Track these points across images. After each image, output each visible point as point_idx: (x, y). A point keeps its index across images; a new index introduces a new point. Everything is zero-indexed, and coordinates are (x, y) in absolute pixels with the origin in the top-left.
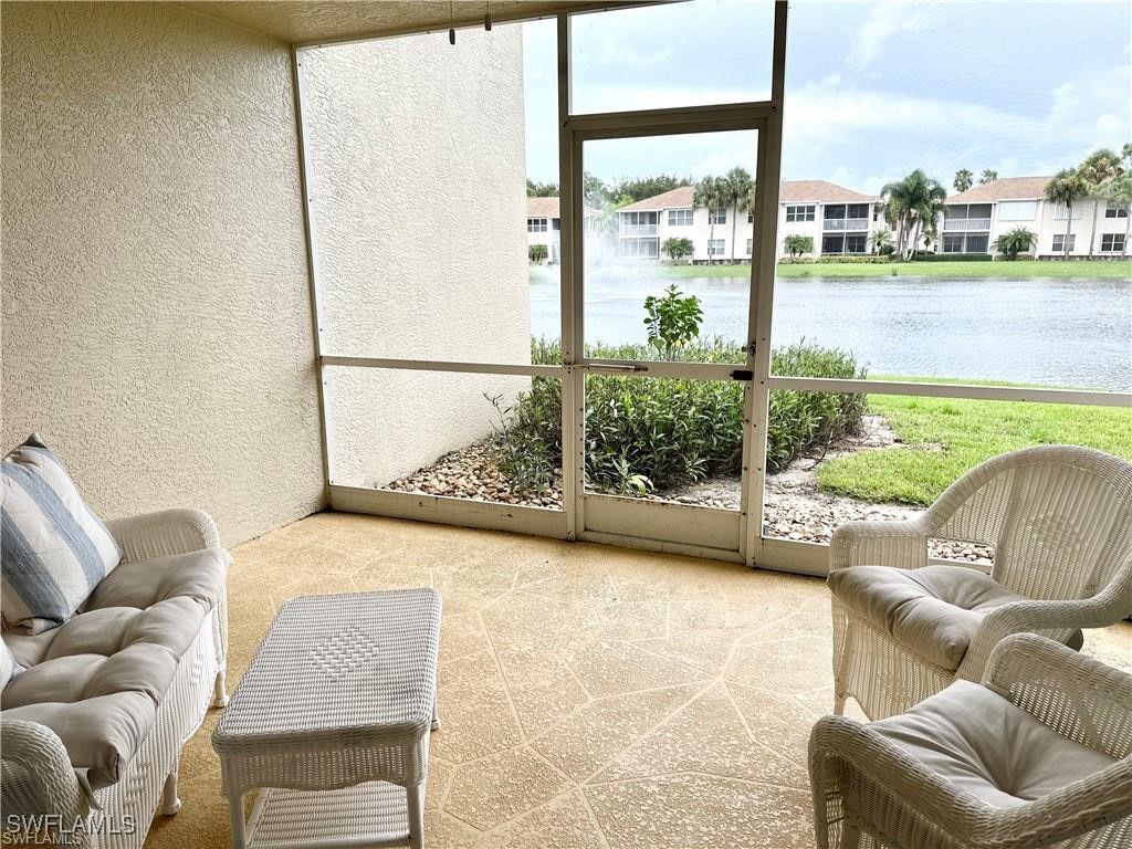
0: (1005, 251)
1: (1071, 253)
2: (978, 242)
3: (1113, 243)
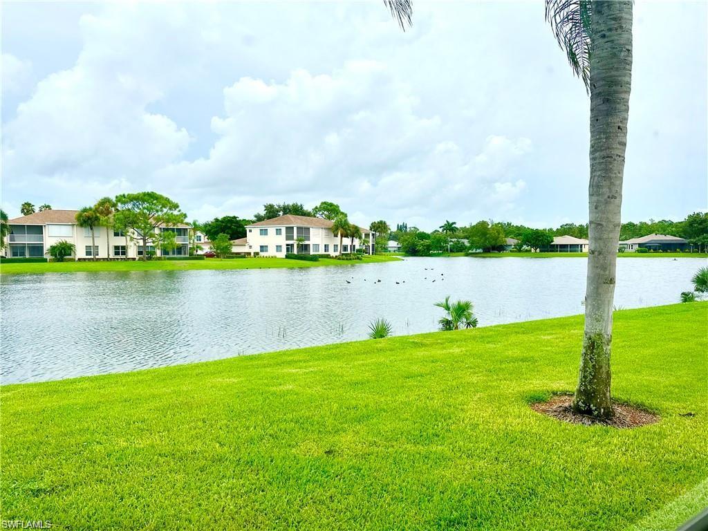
0: (56, 256)
1: (97, 257)
2: (37, 250)
3: (120, 250)
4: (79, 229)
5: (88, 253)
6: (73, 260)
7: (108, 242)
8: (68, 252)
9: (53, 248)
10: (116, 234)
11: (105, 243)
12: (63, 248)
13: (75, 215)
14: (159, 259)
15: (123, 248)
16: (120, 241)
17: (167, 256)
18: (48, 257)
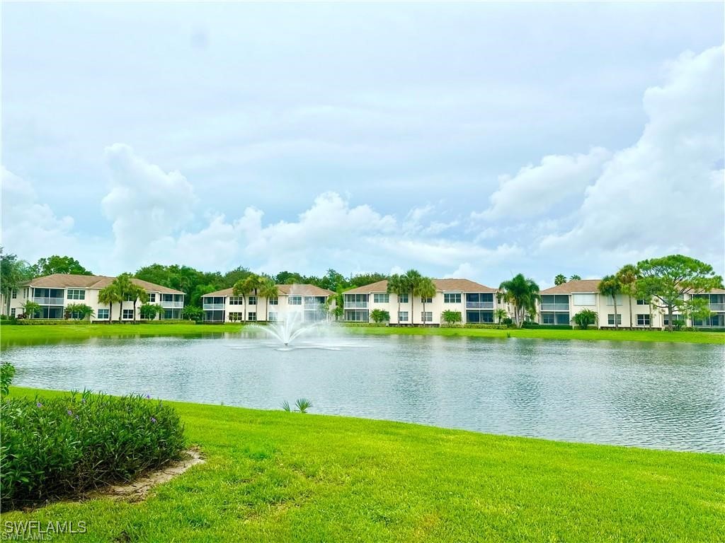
0: (580, 323)
1: (619, 326)
2: (564, 317)
3: (645, 319)
4: (602, 297)
5: (611, 322)
6: (596, 328)
7: (631, 311)
8: (591, 320)
9: (578, 316)
10: (640, 302)
11: (628, 312)
12: (585, 317)
13: (598, 284)
14: (690, 329)
15: (647, 316)
16: (644, 310)
17: (699, 327)
18: (573, 324)
